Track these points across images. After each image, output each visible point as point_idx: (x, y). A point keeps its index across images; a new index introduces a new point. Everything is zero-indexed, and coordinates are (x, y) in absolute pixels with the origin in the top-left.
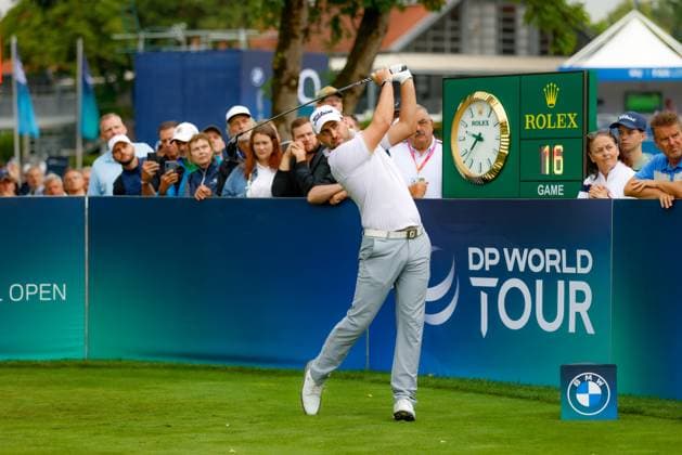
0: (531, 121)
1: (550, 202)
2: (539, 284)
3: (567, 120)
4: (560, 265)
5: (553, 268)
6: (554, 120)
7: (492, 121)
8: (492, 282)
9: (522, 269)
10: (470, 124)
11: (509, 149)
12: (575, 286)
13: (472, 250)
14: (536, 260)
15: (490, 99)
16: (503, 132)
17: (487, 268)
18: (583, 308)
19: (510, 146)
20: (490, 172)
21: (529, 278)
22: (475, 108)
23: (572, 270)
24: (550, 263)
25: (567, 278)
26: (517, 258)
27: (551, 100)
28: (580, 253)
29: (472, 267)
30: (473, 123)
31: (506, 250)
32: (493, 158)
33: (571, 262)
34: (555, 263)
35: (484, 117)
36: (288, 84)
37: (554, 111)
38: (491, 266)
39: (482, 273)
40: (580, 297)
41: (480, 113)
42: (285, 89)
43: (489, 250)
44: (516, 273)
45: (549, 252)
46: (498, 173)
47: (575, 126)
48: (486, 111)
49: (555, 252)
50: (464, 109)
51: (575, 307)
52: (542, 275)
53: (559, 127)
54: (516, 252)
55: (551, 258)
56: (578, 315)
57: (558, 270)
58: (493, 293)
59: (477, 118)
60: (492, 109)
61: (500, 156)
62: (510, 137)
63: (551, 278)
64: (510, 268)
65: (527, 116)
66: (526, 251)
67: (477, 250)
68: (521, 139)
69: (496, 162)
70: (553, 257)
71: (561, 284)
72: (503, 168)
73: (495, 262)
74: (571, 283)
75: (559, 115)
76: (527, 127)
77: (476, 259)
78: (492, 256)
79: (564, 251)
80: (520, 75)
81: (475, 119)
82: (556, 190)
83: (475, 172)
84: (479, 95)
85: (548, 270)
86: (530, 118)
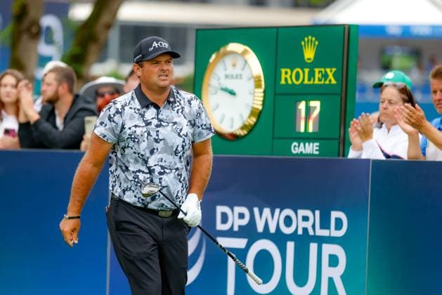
0: (287, 76)
1: (303, 161)
2: (290, 246)
3: (325, 76)
4: (314, 226)
5: (305, 230)
6: (312, 75)
7: (246, 74)
8: (240, 243)
9: (272, 230)
10: (222, 77)
11: (263, 105)
12: (328, 249)
13: (220, 209)
14: (288, 221)
15: (245, 52)
16: (258, 86)
17: (236, 229)
18: (337, 273)
19: (264, 101)
20: (242, 128)
21: (279, 239)
22: (228, 61)
23: (325, 233)
24: (302, 224)
25: (321, 240)
26: (268, 218)
27: (309, 54)
28: (335, 214)
29: (220, 226)
30: (227, 76)
31: (256, 210)
32: (247, 113)
33: (325, 224)
34: (308, 225)
35: (238, 71)
36: (29, 29)
37: (312, 66)
38: (240, 227)
39: (230, 233)
40: (334, 261)
41: (234, 65)
42: (25, 37)
43: (238, 210)
44: (266, 234)
45: (302, 213)
46: (251, 129)
47: (334, 82)
48: (240, 62)
49: (308, 213)
50: (216, 61)
51: (327, 272)
52: (293, 237)
53: (317, 82)
54: (267, 211)
55: (304, 220)
56: (331, 280)
57: (311, 232)
58: (241, 254)
59: (230, 71)
60: (246, 62)
61: (253, 112)
62: (264, 92)
63: (302, 241)
64: (260, 228)
65: (283, 71)
66: (277, 211)
67: (226, 209)
68: (275, 94)
69: (249, 117)
70: (305, 219)
71: (313, 247)
72: (256, 124)
73: (245, 222)
74: (325, 246)
75: (317, 70)
76: (283, 82)
77: (225, 218)
78: (241, 216)
79: (317, 213)
80: (277, 28)
81: (228, 72)
82: (311, 149)
83: (226, 128)
84: (234, 47)
85: (300, 232)
86: (286, 73)
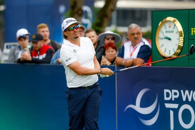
7: (175, 30)
8: (175, 106)
9: (190, 100)
10: (164, 32)
13: (166, 91)
15: (174, 21)
16: (181, 36)
17: (173, 99)
19: (184, 43)
20: (174, 55)
22: (167, 25)
26: (187, 95)
29: (166, 99)
30: (166, 32)
31: (182, 91)
32: (176, 48)
35: (171, 29)
38: (175, 98)
39: (170, 102)
41: (170, 27)
42: (76, 15)
43: (174, 91)
44: (187, 102)
46: (178, 55)
48: (172, 26)
50: (161, 25)
54: (187, 92)
58: (176, 111)
60: (175, 25)
61: (179, 47)
62: (184, 38)
64: (184, 99)
65: (192, 29)
66: (192, 92)
67: (168, 91)
68: (189, 39)
69: (177, 50)
72: (180, 53)
73: (177, 96)
76: (192, 34)
77: (168, 95)
78: (175, 94)
80: (189, 10)
81: (167, 30)
83: (167, 54)
84: (169, 18)
86: (194, 30)
